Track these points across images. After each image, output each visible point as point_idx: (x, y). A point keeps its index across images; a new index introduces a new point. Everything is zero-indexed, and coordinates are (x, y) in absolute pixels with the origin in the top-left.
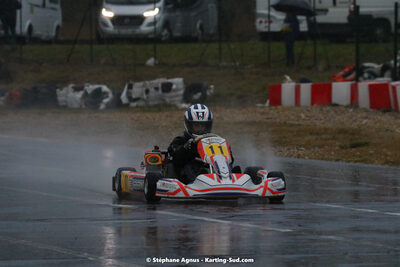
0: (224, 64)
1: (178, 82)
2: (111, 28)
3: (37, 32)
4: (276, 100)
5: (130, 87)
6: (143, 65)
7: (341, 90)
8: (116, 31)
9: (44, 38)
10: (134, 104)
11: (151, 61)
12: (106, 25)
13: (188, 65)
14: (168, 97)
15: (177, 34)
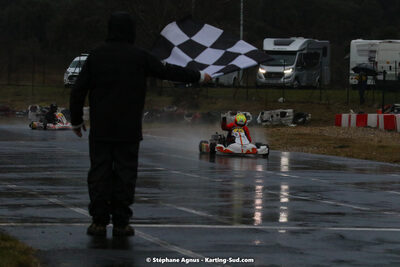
0: (323, 102)
1: (289, 111)
2: (264, 79)
3: (221, 81)
4: (338, 123)
5: (263, 114)
6: (277, 101)
7: (372, 118)
8: (267, 81)
9: (226, 84)
10: (264, 124)
11: (281, 99)
12: (260, 77)
13: (303, 102)
14: (283, 120)
15: (303, 84)
